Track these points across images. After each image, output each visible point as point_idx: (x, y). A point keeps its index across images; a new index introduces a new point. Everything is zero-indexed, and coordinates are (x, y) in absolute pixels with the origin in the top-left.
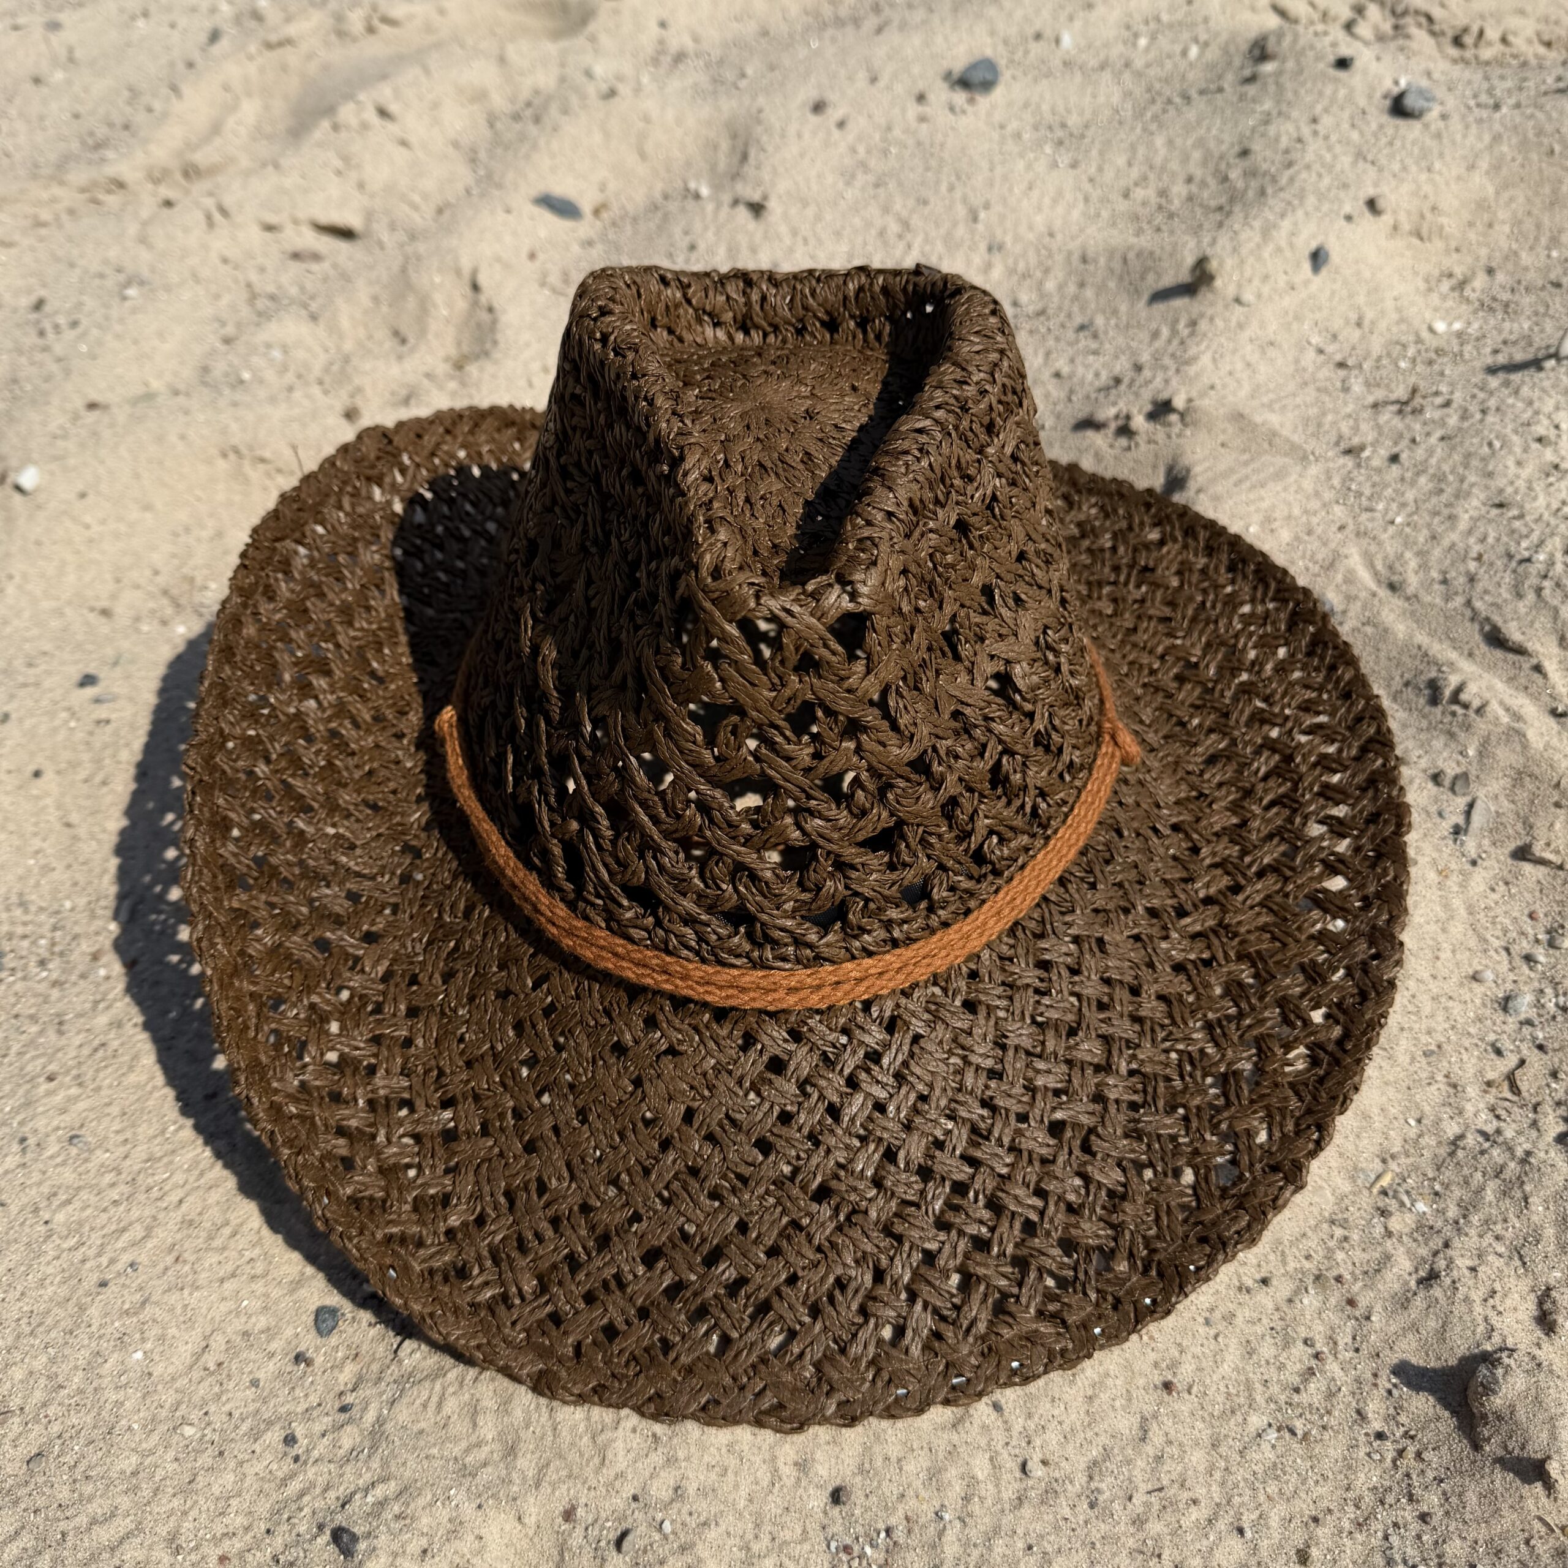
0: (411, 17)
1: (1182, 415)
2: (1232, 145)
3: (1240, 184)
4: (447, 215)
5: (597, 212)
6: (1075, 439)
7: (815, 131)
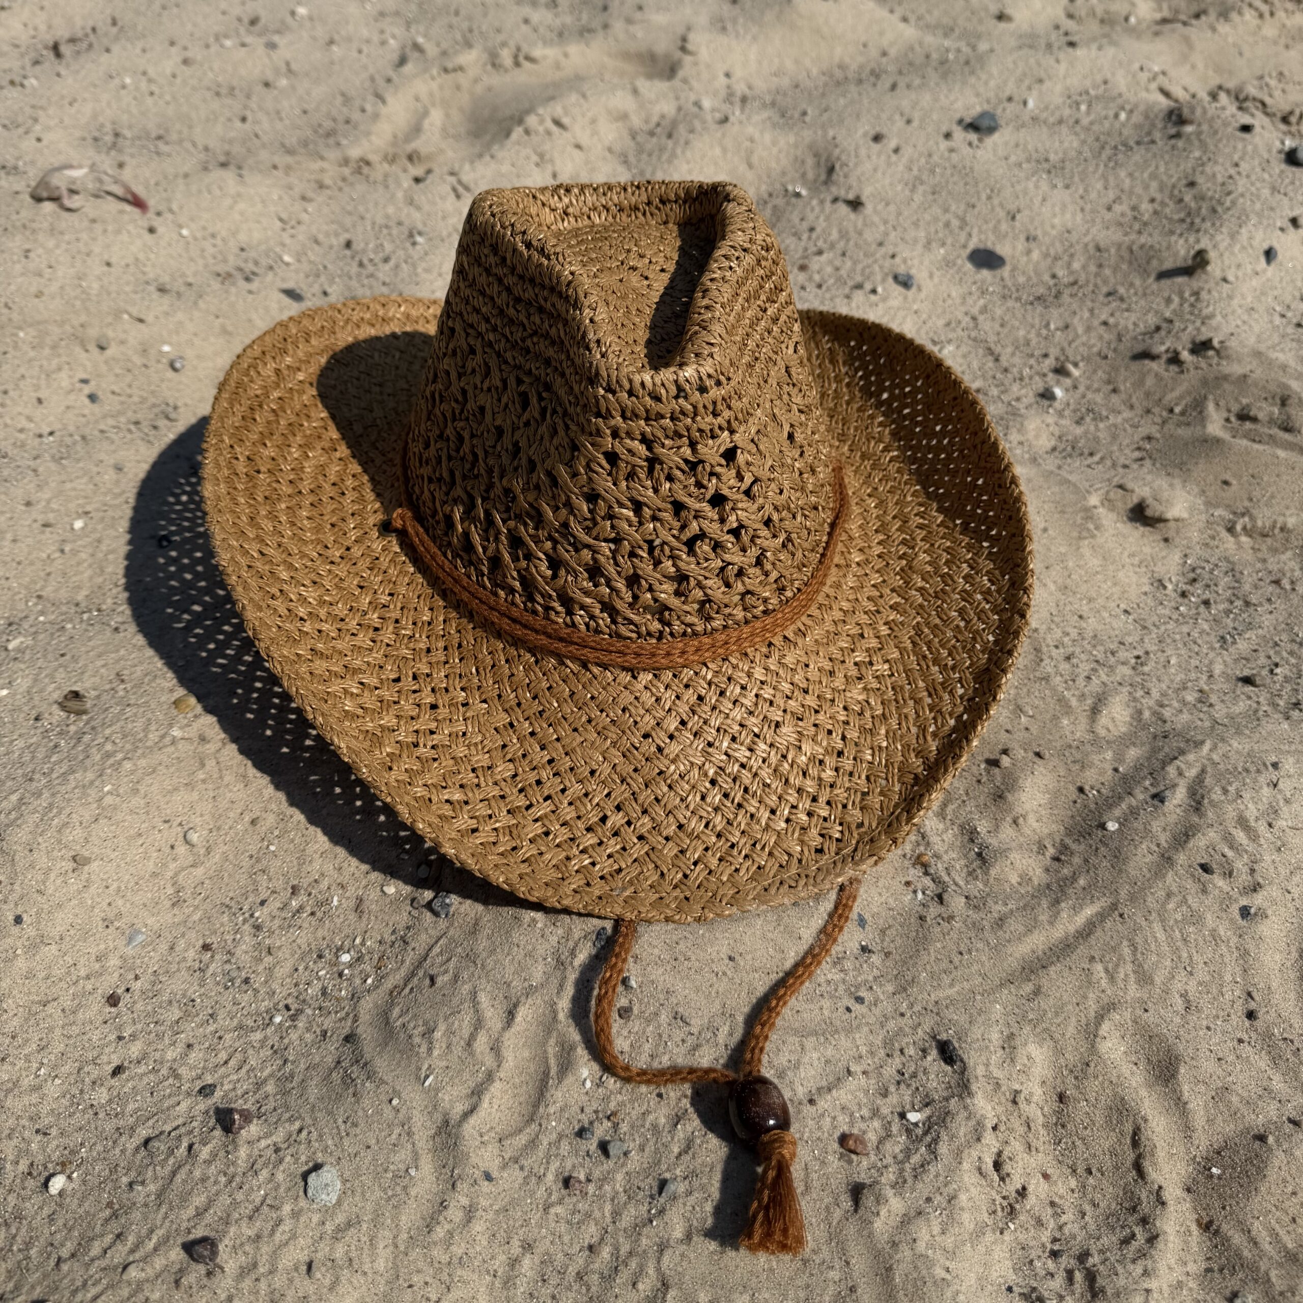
0: (545, 57)
1: (1218, 352)
2: (1179, 179)
3: (1193, 205)
6: (1136, 366)
7: (879, 155)
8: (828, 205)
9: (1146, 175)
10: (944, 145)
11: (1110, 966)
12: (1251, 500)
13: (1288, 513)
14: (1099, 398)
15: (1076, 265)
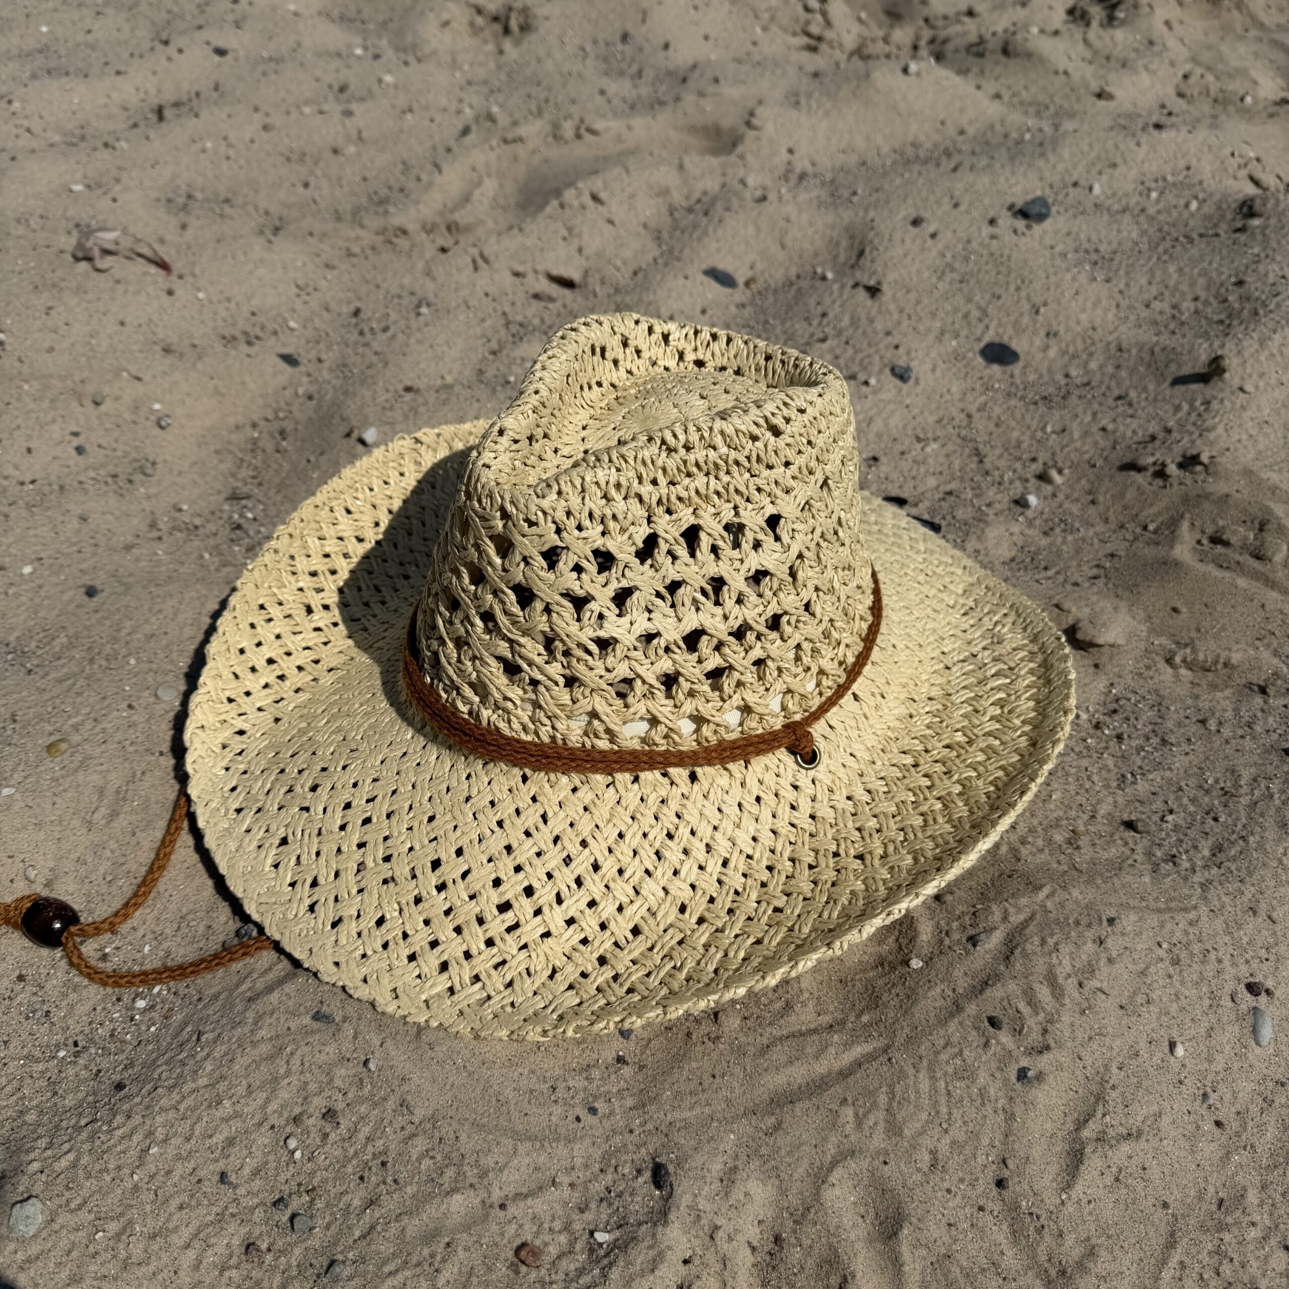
0: (607, 130)
1: (1207, 467)
2: (1230, 276)
3: (1237, 305)
4: (640, 275)
5: (747, 284)
6: (1120, 477)
7: (914, 240)
8: (848, 290)
9: (1196, 271)
10: (986, 230)
11: (861, 1111)
12: (1199, 630)
13: (1235, 647)
14: (1075, 509)
15: (1093, 365)
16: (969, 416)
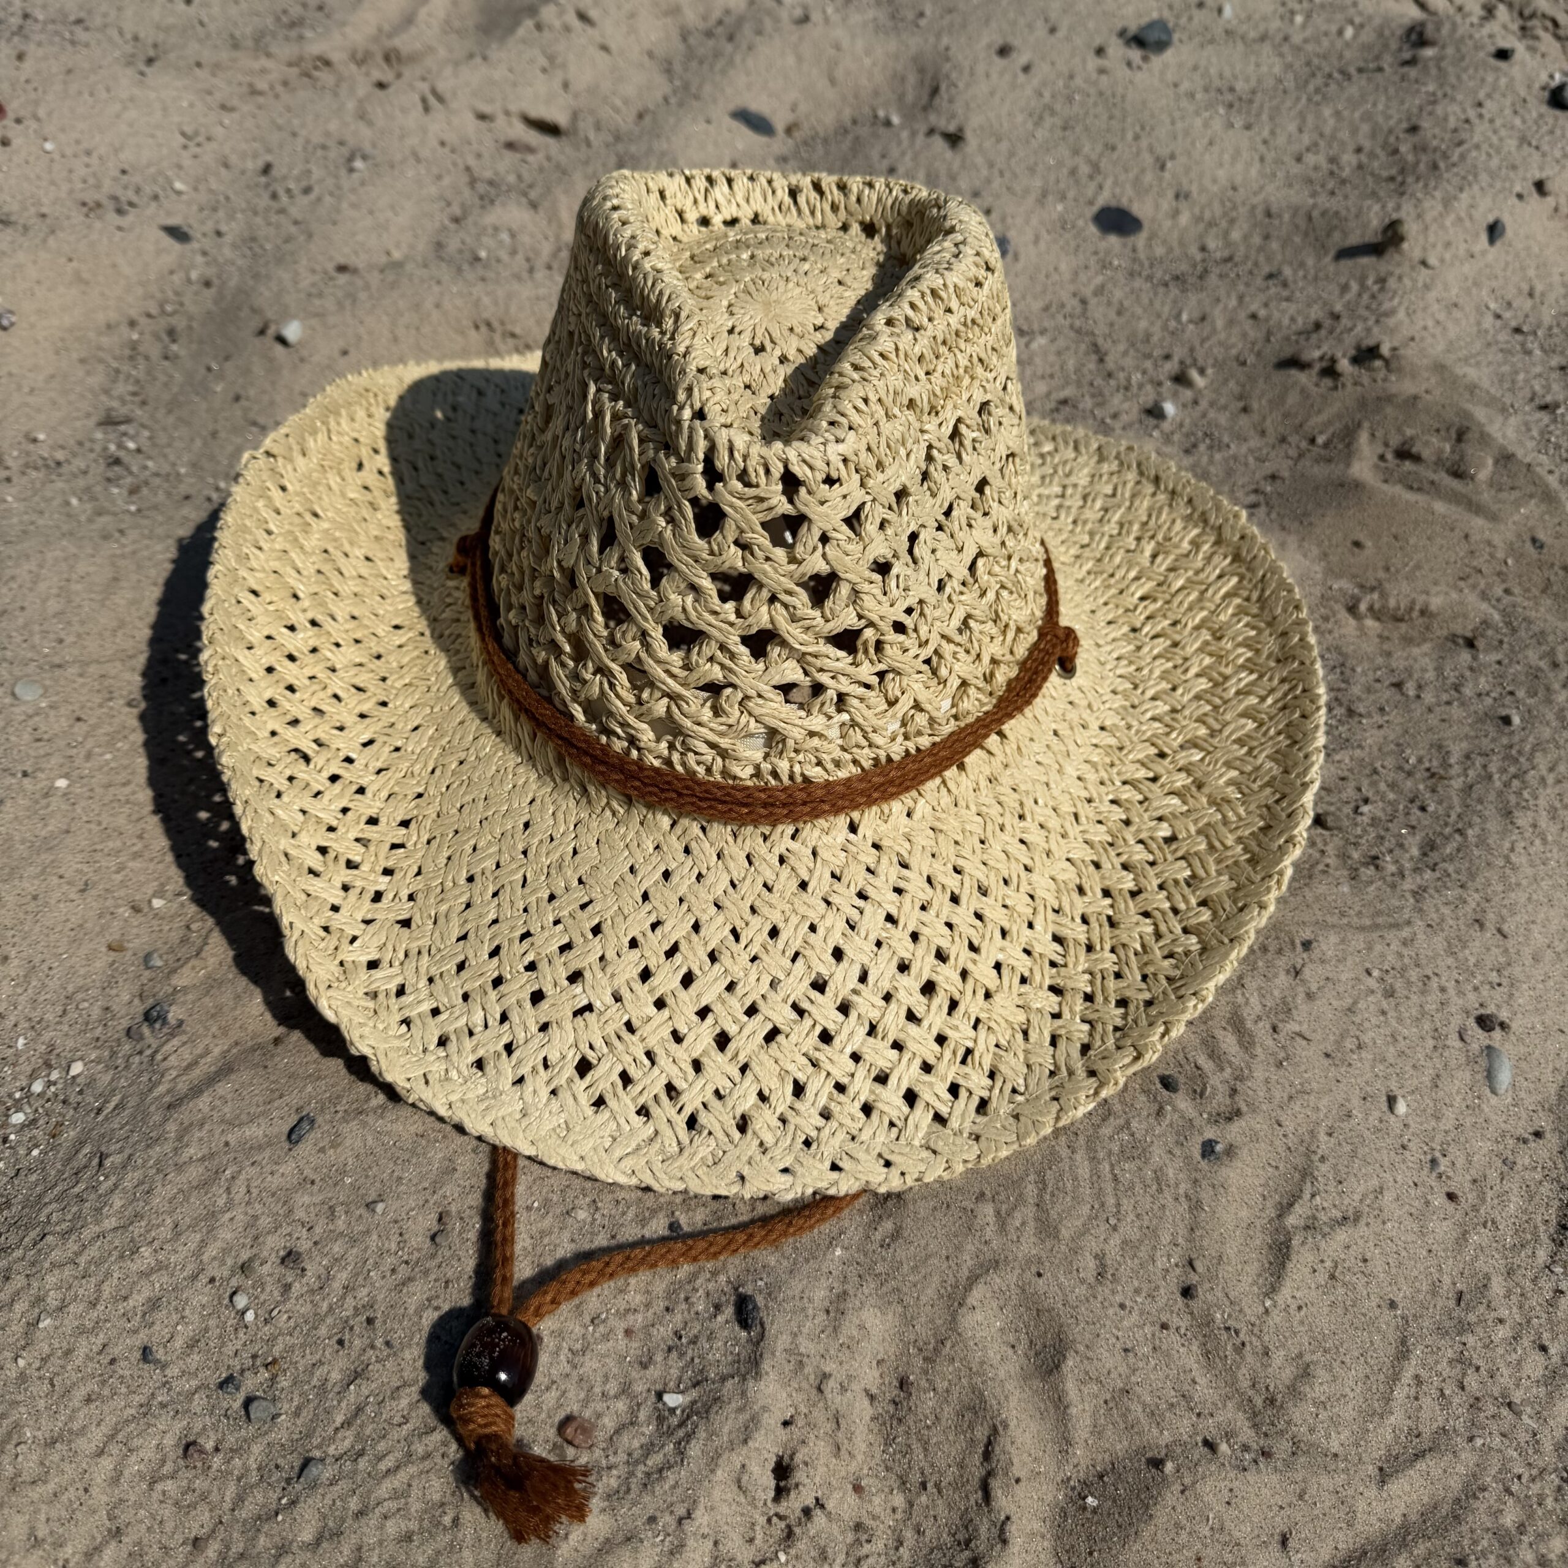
1: (1387, 362)
2: (1400, 121)
3: (1410, 158)
4: (648, 119)
5: (789, 131)
6: (1279, 377)
7: (1001, 74)
8: (920, 139)
9: (1357, 115)
10: (1093, 63)
12: (1387, 569)
13: (1434, 590)
14: (1223, 419)
15: (1236, 235)
16: (1084, 302)
